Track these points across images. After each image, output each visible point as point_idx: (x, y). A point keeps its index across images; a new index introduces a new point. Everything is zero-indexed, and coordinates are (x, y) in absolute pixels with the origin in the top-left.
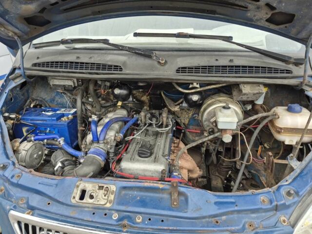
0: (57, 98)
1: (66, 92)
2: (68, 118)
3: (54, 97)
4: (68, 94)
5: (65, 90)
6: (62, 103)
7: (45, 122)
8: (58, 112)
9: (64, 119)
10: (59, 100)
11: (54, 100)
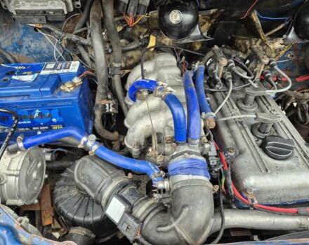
0: (27, 41)
1: (49, 27)
2: (74, 85)
3: (21, 40)
4: (57, 32)
5: (48, 22)
6: (38, 50)
7: (26, 100)
8: (43, 72)
9: (67, 87)
10: (33, 45)
11: (21, 47)
